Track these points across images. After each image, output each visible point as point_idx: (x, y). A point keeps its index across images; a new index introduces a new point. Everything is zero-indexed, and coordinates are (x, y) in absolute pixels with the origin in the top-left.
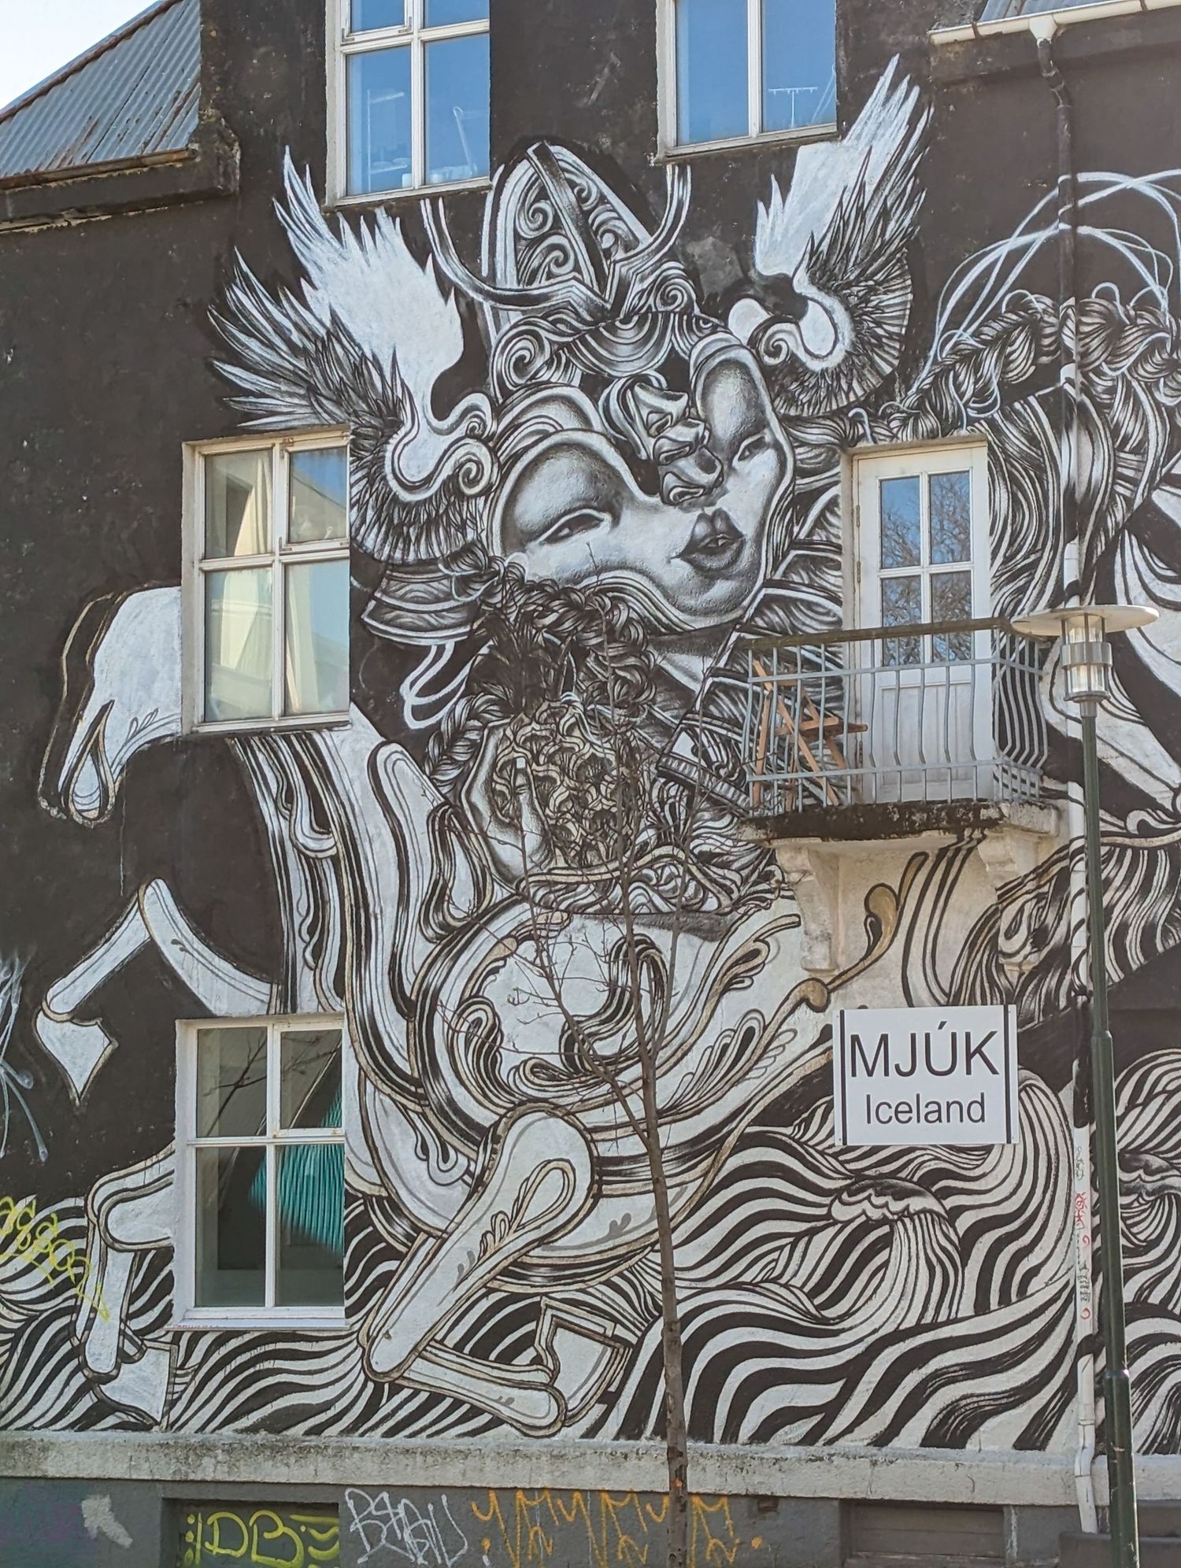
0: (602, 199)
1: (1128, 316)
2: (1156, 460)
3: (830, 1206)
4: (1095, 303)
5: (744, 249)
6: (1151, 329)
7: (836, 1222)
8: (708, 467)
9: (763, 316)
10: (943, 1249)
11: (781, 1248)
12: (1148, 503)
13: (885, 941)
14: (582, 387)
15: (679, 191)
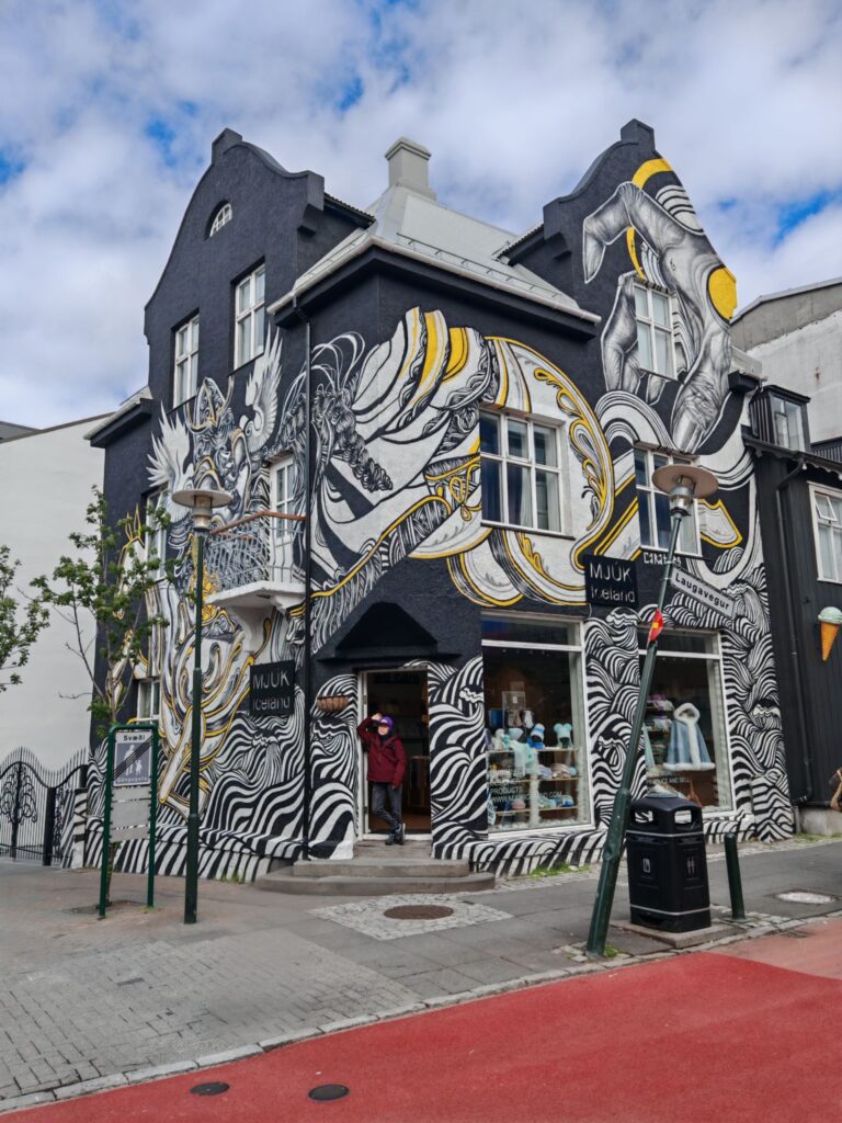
0: (217, 391)
1: (325, 394)
2: (331, 446)
3: (252, 740)
4: (318, 392)
5: (244, 399)
6: (331, 397)
7: (254, 747)
8: (233, 475)
9: (247, 420)
10: (277, 757)
11: (242, 756)
12: (330, 463)
13: (267, 638)
14: (210, 455)
15: (231, 384)
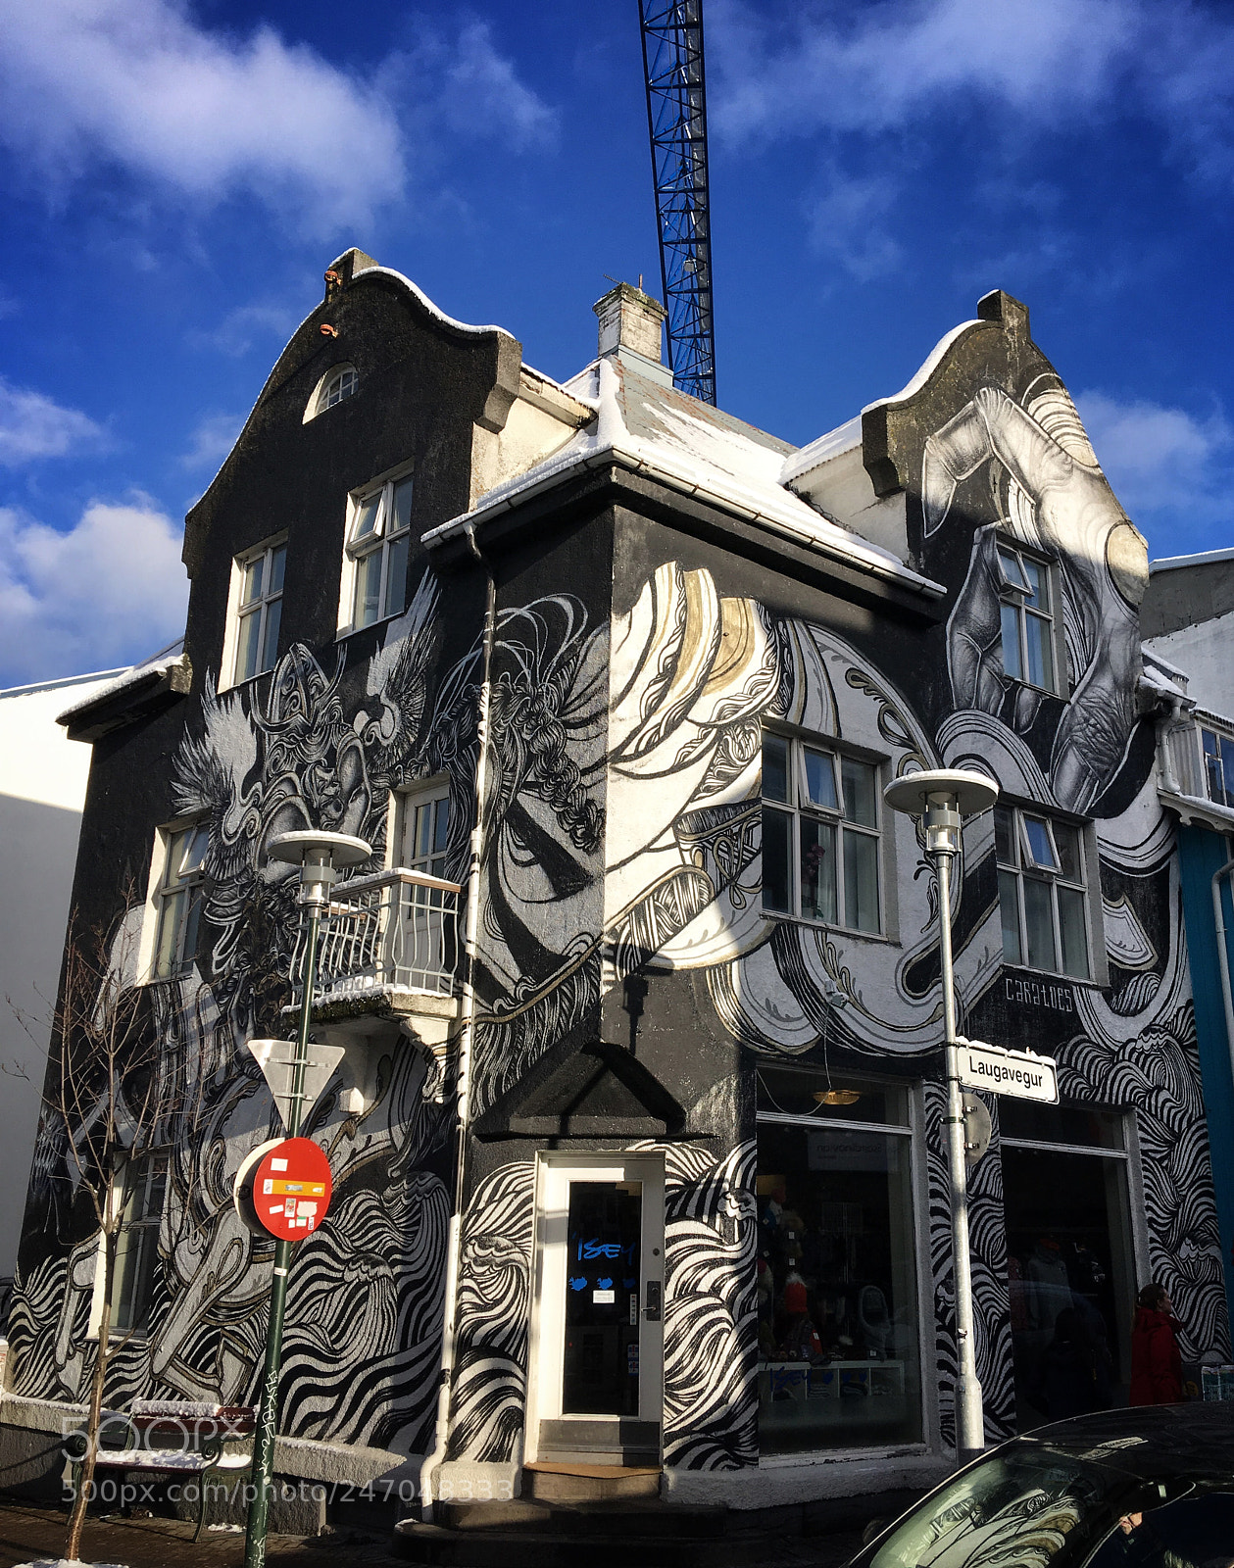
0: (314, 668)
1: (513, 689)
2: (520, 774)
3: (343, 1271)
4: (500, 686)
5: (363, 684)
7: (346, 1283)
9: (368, 718)
10: (390, 1303)
11: (320, 1300)
12: (515, 800)
13: (384, 1091)
14: (296, 772)
15: (342, 657)
